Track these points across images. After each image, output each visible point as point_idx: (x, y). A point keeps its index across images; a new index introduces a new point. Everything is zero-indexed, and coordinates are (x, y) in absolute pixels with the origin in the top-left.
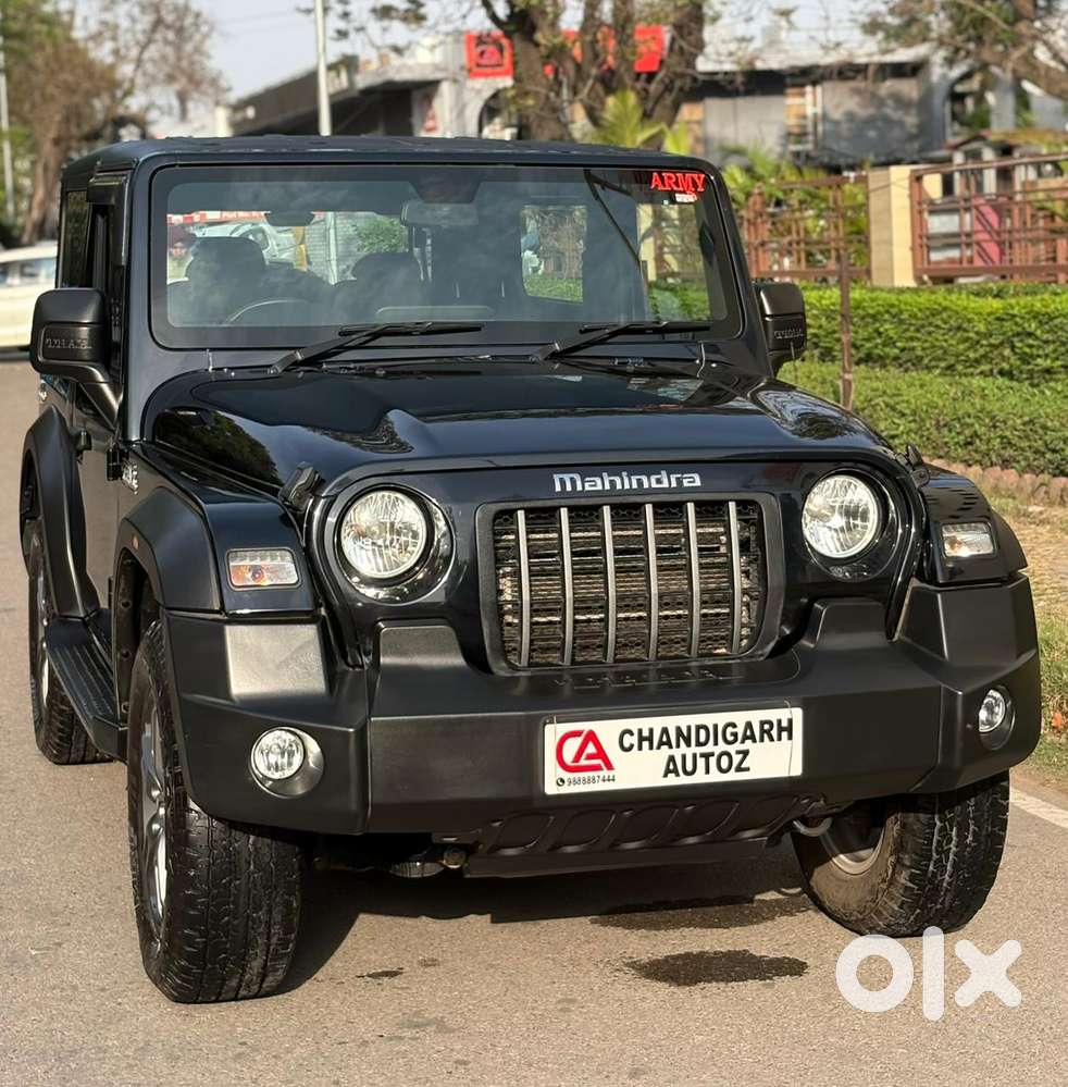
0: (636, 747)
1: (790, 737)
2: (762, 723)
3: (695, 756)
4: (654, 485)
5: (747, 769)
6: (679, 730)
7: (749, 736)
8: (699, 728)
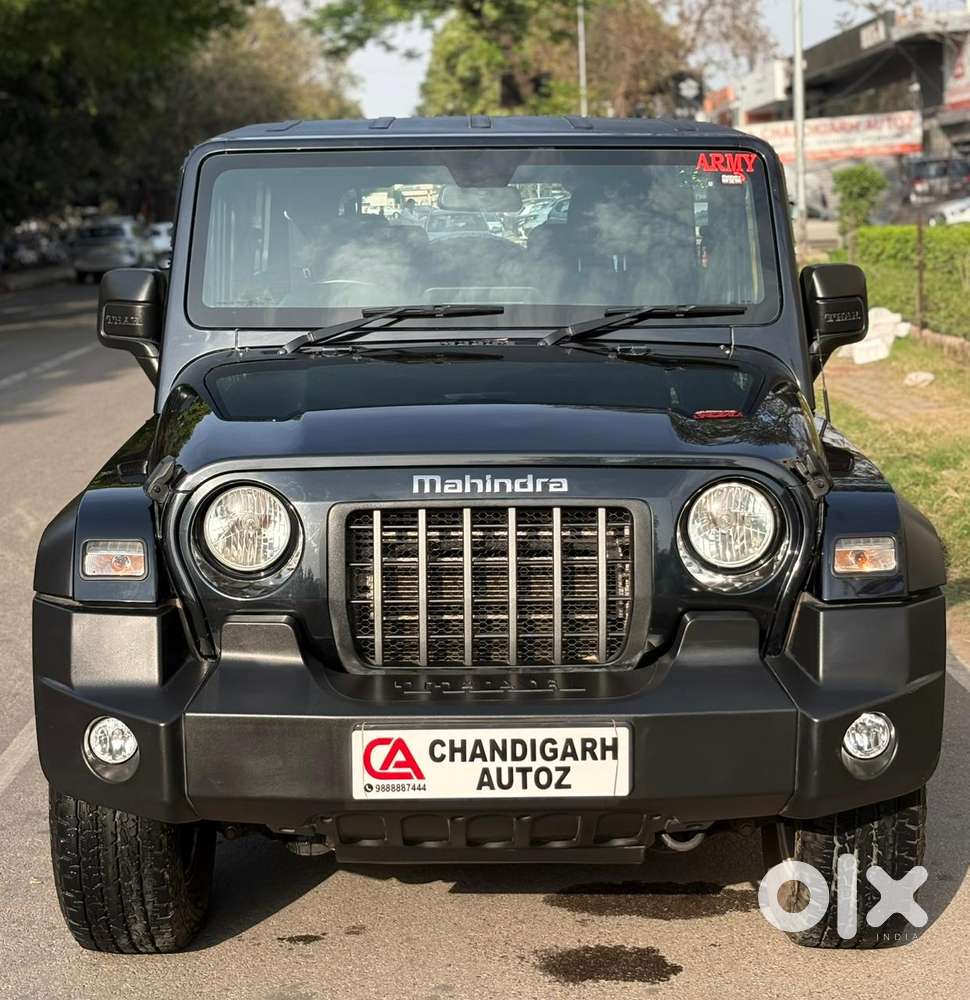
0: (447, 758)
1: (615, 757)
2: (584, 741)
3: (511, 770)
4: (518, 489)
5: (569, 787)
6: (493, 743)
7: (569, 752)
8: (515, 742)
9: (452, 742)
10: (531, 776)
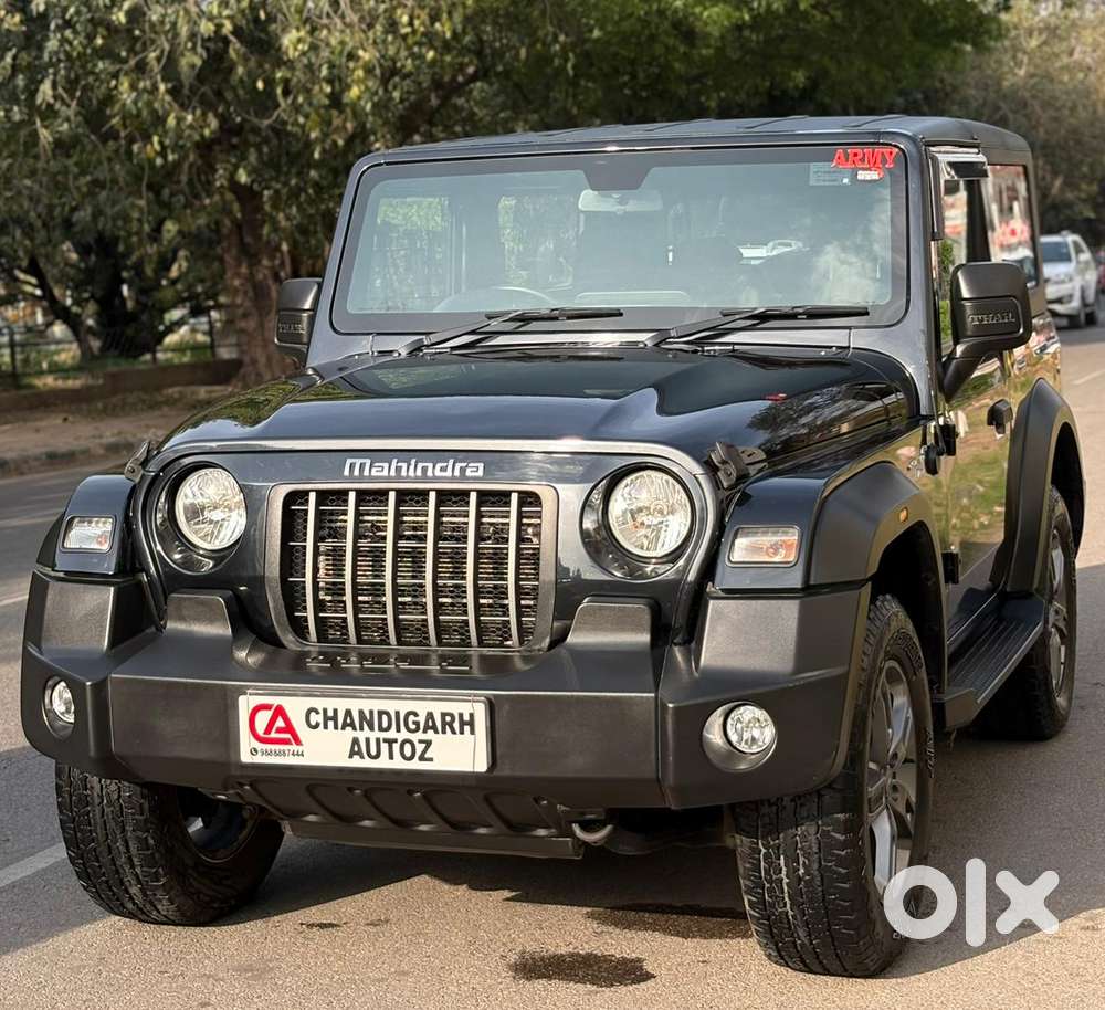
0: (322, 725)
1: (472, 732)
2: (444, 715)
3: (378, 740)
4: (438, 473)
5: (431, 760)
6: (361, 712)
7: (430, 725)
8: (381, 713)
9: (325, 711)
10: (396, 747)
